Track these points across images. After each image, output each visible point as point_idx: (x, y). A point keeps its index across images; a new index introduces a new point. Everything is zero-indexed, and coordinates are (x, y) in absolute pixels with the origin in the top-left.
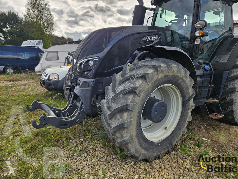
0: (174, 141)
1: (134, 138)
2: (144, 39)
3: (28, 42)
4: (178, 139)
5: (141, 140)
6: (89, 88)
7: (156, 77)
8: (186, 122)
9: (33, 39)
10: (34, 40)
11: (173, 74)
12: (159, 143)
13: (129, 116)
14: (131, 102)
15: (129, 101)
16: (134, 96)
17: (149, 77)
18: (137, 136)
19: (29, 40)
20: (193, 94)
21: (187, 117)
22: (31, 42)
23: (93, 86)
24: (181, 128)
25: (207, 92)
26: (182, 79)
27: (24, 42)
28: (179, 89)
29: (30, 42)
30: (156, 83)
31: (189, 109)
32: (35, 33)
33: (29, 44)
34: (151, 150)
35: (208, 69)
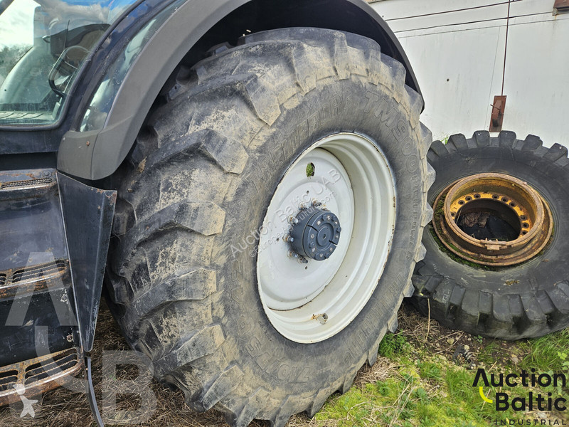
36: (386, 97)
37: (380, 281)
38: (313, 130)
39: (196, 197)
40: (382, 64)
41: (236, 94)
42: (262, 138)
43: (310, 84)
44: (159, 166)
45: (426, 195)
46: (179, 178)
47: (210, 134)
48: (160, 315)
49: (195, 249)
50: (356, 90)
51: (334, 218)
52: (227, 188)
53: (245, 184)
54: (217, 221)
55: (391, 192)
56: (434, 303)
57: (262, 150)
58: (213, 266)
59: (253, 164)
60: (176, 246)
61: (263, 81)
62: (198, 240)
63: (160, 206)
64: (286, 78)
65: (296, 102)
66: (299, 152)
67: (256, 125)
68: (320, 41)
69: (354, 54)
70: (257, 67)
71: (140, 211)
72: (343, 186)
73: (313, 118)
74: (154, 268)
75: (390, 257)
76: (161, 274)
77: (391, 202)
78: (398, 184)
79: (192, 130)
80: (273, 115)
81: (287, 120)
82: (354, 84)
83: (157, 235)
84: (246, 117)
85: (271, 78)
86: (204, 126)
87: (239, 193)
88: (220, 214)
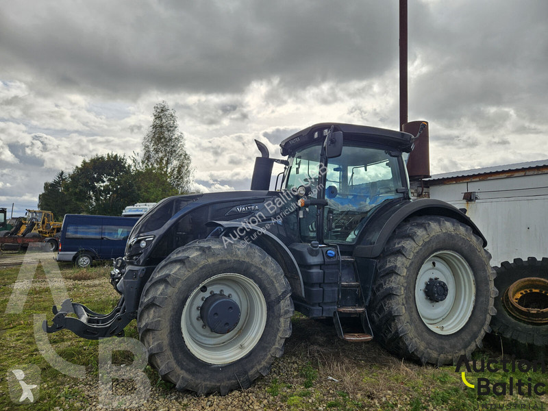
0: (252, 368)
1: (164, 349)
2: (234, 209)
3: (135, 207)
4: (261, 366)
5: (180, 356)
6: (136, 280)
7: (203, 262)
8: (276, 337)
9: (148, 201)
10: (147, 204)
11: (236, 259)
12: (221, 367)
13: (157, 314)
14: (161, 294)
15: (159, 293)
16: (166, 287)
17: (190, 262)
18: (172, 347)
19: (138, 204)
20: (285, 292)
21: (278, 330)
22: (141, 207)
23: (141, 276)
24: (267, 347)
25: (336, 292)
26: (257, 267)
27: (128, 207)
28: (255, 282)
29: (138, 207)
30: (204, 270)
31: (280, 316)
32: (151, 190)
33: (137, 211)
34: (199, 375)
35: (331, 255)
36: (464, 239)
37: (470, 318)
38: (434, 248)
39: (399, 264)
40: (461, 227)
41: (411, 237)
42: (417, 249)
43: (433, 234)
44: (387, 255)
45: (493, 282)
46: (393, 259)
47: (403, 247)
48: (386, 300)
49: (398, 279)
50: (450, 236)
51: (444, 284)
52: (408, 263)
53: (412, 262)
54: (404, 272)
55: (472, 278)
56: (504, 339)
57: (417, 253)
58: (402, 286)
59: (415, 257)
60: (393, 278)
61: (418, 233)
62: (399, 277)
63: (387, 266)
64: (424, 233)
65: (428, 239)
66: (429, 255)
67: (415, 245)
68: (435, 221)
69: (448, 224)
70: (415, 229)
71: (380, 268)
72: (448, 273)
73: (434, 245)
74: (385, 285)
75: (474, 308)
76: (387, 286)
77: (472, 283)
78: (475, 274)
79: (396, 246)
80: (421, 243)
81: (425, 245)
82: (449, 234)
83: (387, 274)
84: (413, 243)
85: (420, 232)
86: (400, 245)
87: (410, 265)
88: (406, 270)
